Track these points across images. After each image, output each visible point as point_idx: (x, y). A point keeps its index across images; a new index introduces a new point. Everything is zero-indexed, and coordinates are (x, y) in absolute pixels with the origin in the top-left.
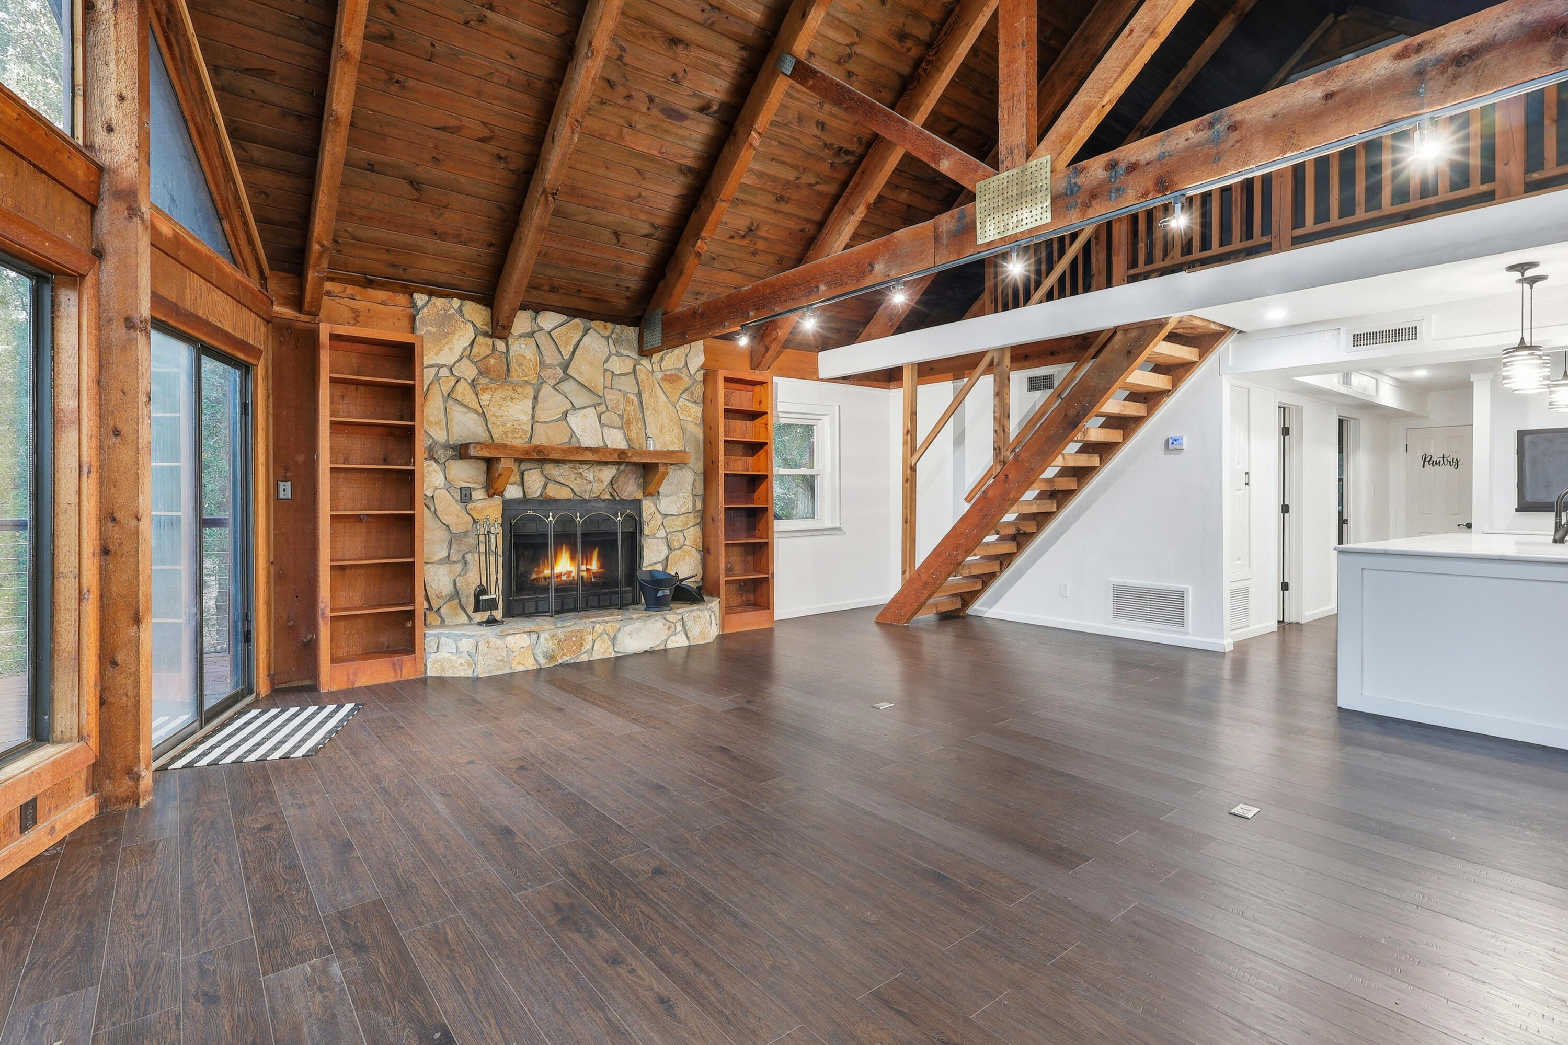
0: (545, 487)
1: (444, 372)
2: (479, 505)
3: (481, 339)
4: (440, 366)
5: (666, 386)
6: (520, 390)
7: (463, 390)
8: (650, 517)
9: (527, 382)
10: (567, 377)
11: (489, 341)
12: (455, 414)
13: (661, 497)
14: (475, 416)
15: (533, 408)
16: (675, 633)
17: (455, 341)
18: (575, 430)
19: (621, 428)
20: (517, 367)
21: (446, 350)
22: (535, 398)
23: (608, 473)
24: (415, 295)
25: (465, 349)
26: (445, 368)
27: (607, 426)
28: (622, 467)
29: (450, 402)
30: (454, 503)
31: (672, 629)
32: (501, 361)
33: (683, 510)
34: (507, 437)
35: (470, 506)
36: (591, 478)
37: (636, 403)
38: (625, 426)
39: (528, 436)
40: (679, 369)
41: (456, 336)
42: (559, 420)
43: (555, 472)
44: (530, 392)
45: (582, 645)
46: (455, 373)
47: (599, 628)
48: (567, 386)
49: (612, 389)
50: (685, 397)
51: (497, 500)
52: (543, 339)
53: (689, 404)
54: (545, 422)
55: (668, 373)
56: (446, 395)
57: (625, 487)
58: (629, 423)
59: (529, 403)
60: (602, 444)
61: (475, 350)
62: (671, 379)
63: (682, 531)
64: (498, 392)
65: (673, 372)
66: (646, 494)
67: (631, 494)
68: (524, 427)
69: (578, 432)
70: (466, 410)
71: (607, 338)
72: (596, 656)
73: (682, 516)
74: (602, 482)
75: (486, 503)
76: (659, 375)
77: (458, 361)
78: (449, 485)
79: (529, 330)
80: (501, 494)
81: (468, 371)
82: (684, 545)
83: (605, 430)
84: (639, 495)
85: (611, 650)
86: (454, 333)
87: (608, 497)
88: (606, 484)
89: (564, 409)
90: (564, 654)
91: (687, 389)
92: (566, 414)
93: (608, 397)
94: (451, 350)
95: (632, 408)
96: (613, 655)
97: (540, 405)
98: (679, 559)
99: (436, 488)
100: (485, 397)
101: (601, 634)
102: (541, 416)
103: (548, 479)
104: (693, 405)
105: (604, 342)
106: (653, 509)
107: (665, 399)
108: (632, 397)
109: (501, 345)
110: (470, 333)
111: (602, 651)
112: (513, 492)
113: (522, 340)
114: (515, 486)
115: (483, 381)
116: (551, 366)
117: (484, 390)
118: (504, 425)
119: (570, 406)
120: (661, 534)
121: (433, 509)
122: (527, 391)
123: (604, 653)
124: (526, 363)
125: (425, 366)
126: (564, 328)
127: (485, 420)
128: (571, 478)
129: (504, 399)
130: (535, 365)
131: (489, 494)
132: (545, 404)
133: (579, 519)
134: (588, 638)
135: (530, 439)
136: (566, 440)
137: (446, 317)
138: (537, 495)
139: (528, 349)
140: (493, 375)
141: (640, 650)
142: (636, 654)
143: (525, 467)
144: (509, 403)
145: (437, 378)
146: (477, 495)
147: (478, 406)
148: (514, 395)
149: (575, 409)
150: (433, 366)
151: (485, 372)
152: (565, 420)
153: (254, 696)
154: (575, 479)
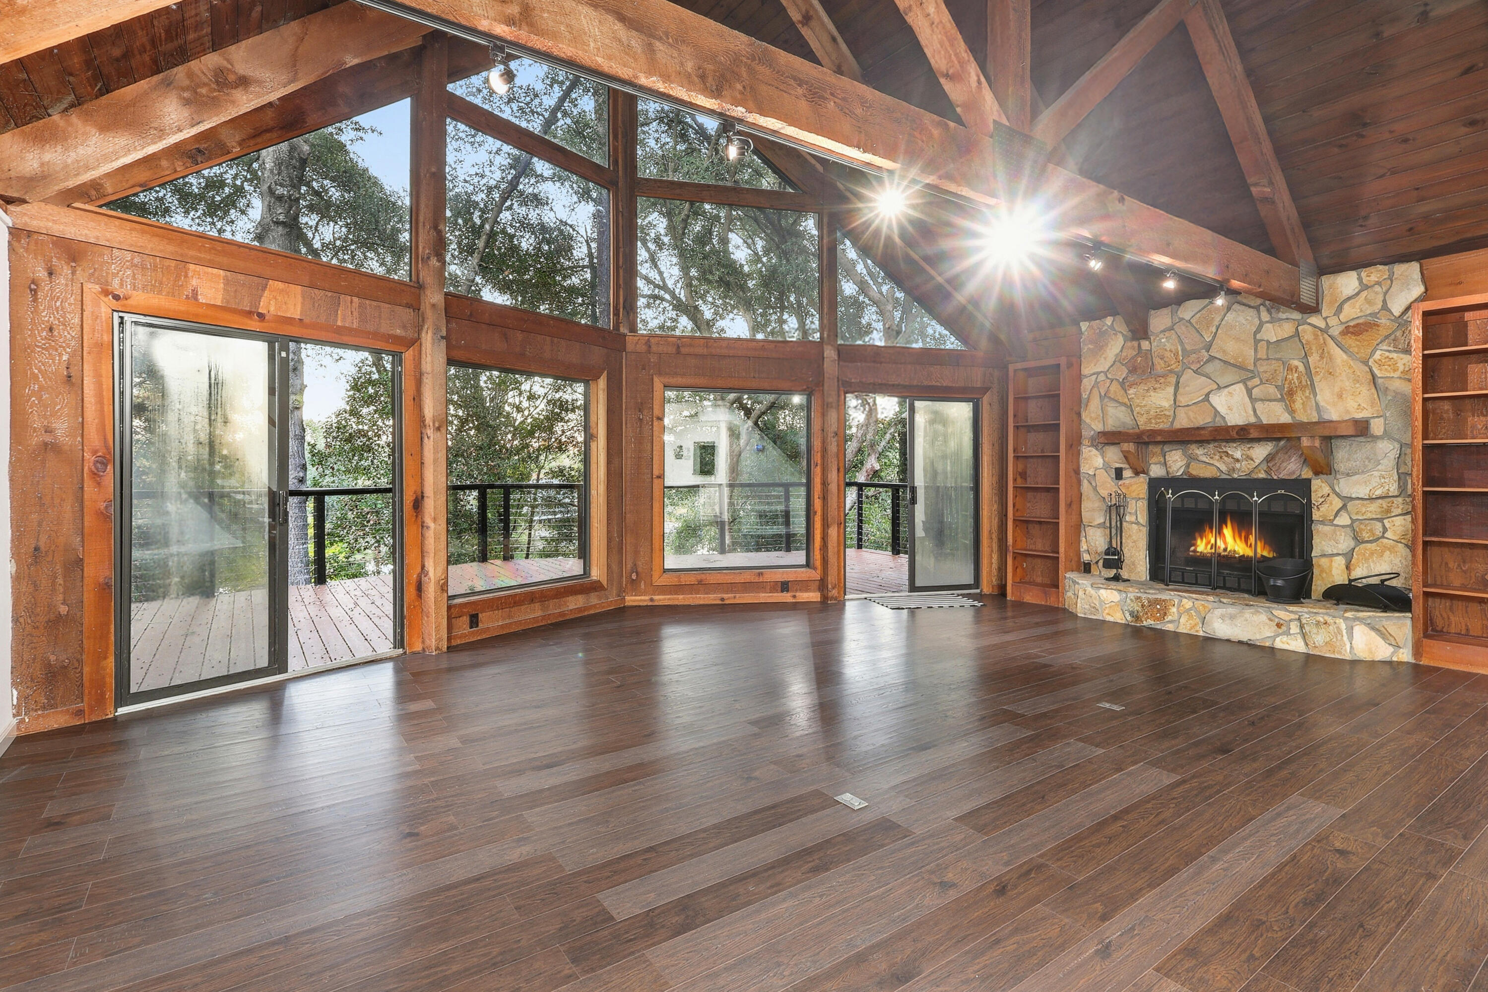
0: (1188, 466)
1: (1102, 377)
2: (1127, 482)
3: (1129, 344)
4: (1098, 373)
5: (1350, 341)
6: (1162, 380)
7: (1115, 388)
8: (1321, 500)
9: (1171, 371)
10: (1212, 358)
11: (1135, 344)
12: (1109, 409)
13: (1338, 476)
14: (1123, 408)
15: (1175, 395)
16: (1288, 633)
17: (1108, 351)
18: (1219, 409)
19: (1282, 400)
20: (1160, 361)
21: (1102, 360)
22: (1178, 383)
23: (1260, 452)
24: (1081, 324)
25: (1117, 355)
26: (1102, 375)
27: (1262, 400)
28: (1282, 443)
29: (1106, 400)
30: (1109, 480)
31: (1284, 628)
32: (1147, 358)
33: (1378, 492)
34: (1151, 423)
35: (1121, 482)
36: (1238, 454)
37: (1301, 368)
38: (1288, 396)
39: (1171, 420)
40: (1374, 315)
41: (1110, 347)
42: (1203, 401)
43: (1199, 452)
44: (1173, 380)
45: (1165, 614)
46: (1109, 376)
47: (1187, 604)
48: (1209, 368)
49: (1268, 359)
50: (1385, 348)
51: (1143, 479)
52: (1183, 328)
53: (1394, 355)
54: (1188, 406)
55: (1352, 324)
56: (1103, 394)
57: (1285, 464)
58: (1291, 393)
59: (1171, 390)
60: (1253, 420)
61: (1124, 354)
62: (1356, 330)
63: (1381, 520)
64: (1141, 385)
65: (1361, 321)
66: (1317, 473)
67: (1294, 473)
68: (1167, 413)
69: (1222, 410)
70: (1118, 405)
71: (1257, 308)
72: (1182, 629)
73: (1380, 501)
74: (1252, 460)
75: (1133, 480)
76: (1336, 331)
77: (1112, 366)
78: (1106, 467)
79: (1169, 324)
80: (1147, 473)
81: (1122, 373)
82: (1383, 537)
83: (1259, 405)
84: (1307, 473)
85: (1198, 628)
86: (1107, 345)
87: (1262, 475)
88: (1258, 462)
89: (1207, 390)
90: (1148, 618)
91: (1387, 337)
92: (1208, 395)
93: (1261, 369)
94: (1105, 358)
95: (1296, 375)
96: (1201, 633)
97: (1181, 390)
98: (1372, 554)
99: (1096, 469)
100: (1131, 391)
101: (1190, 609)
102: (1183, 400)
103: (1192, 458)
104: (1402, 356)
105: (1252, 312)
106: (1326, 490)
107: (1345, 356)
108: (1296, 363)
109: (1145, 345)
110: (1120, 340)
111: (1188, 627)
112: (1156, 471)
113: (1162, 336)
114: (1158, 466)
115: (1131, 379)
116: (1194, 352)
117: (1130, 386)
118: (1148, 412)
119: (1216, 386)
120: (1344, 519)
121: (1094, 484)
122: (1169, 379)
123: (1191, 629)
124: (1168, 354)
125: (1086, 376)
126: (1203, 312)
127: (1132, 411)
128: (1217, 457)
129: (1148, 391)
130: (1176, 354)
131: (1137, 473)
132: (1187, 388)
133: (1217, 497)
134: (1174, 610)
135: (1172, 423)
136: (1210, 420)
137: (1102, 334)
138: (1179, 473)
139: (1168, 341)
140: (1139, 371)
141: (1234, 638)
142: (1228, 641)
143: (1166, 448)
144: (1152, 393)
145: (1097, 383)
146: (1127, 473)
147: (1126, 400)
148: (1158, 386)
149: (1219, 388)
150: (1094, 374)
151: (1133, 370)
152: (1208, 401)
153: (978, 591)
154: (1221, 457)
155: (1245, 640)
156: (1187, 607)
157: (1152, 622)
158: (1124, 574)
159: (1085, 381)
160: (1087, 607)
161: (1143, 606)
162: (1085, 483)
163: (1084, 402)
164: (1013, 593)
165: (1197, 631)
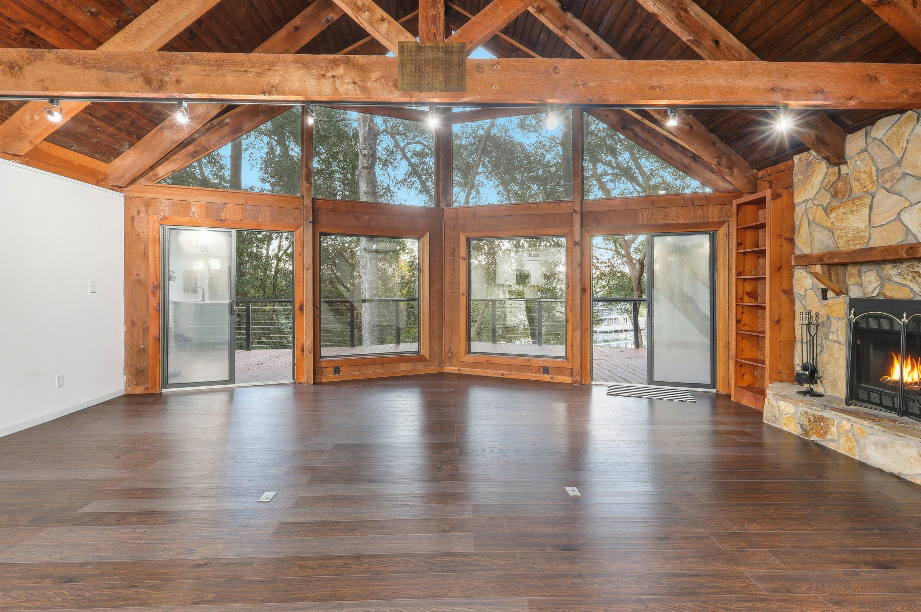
0: (882, 286)
1: (810, 204)
2: (830, 302)
3: (831, 170)
4: (807, 201)
6: (858, 202)
7: (820, 213)
9: (867, 192)
10: (905, 175)
11: (836, 169)
12: (815, 233)
14: (826, 232)
15: (870, 215)
17: (814, 179)
18: (911, 227)
20: (856, 183)
21: (810, 188)
22: (872, 203)
24: (794, 157)
25: (821, 182)
26: (810, 202)
29: (813, 225)
30: (817, 300)
32: (846, 183)
34: (849, 245)
35: (825, 302)
39: (866, 241)
41: (815, 175)
42: (895, 220)
43: (891, 271)
44: (868, 201)
45: (827, 431)
46: (816, 202)
47: (847, 425)
48: (901, 186)
51: (843, 299)
52: (876, 148)
54: (882, 225)
56: (811, 220)
59: (866, 211)
61: (827, 180)
64: (841, 208)
68: (863, 234)
69: (914, 229)
70: (822, 229)
72: (842, 450)
75: (836, 300)
77: (817, 192)
78: (815, 287)
79: (864, 146)
80: (847, 294)
81: (826, 198)
85: (855, 451)
86: (813, 174)
89: (900, 208)
90: (814, 433)
92: (899, 214)
94: (812, 186)
96: (857, 458)
97: (875, 211)
99: (807, 290)
100: (833, 215)
101: (848, 431)
102: (877, 220)
103: (884, 280)
109: (844, 169)
110: (824, 168)
111: (846, 448)
112: (855, 293)
113: (856, 158)
114: (856, 287)
115: (833, 203)
116: (888, 169)
117: (832, 210)
118: (847, 234)
119: (908, 204)
121: (804, 303)
122: (864, 201)
123: (848, 452)
124: (863, 176)
125: (798, 204)
126: (894, 128)
127: (833, 234)
128: (910, 277)
129: (846, 214)
130: (870, 175)
131: (838, 294)
132: (880, 208)
133: (905, 320)
134: (833, 429)
135: (868, 244)
136: (901, 239)
137: (809, 164)
138: (875, 294)
139: (862, 163)
140: (840, 195)
141: (886, 469)
142: (881, 471)
143: (863, 269)
144: (850, 216)
145: (806, 210)
146: (830, 294)
147: (829, 224)
148: (854, 208)
149: (912, 205)
150: (804, 202)
151: (835, 195)
152: (900, 219)
153: (714, 390)
154: (914, 278)
155: (896, 472)
156: (847, 428)
157: (817, 438)
158: (818, 388)
159: (797, 208)
160: (770, 415)
161: (810, 421)
162: (797, 302)
163: (797, 228)
164: (735, 396)
165: (853, 454)
